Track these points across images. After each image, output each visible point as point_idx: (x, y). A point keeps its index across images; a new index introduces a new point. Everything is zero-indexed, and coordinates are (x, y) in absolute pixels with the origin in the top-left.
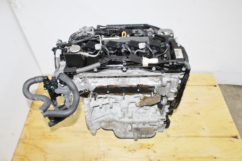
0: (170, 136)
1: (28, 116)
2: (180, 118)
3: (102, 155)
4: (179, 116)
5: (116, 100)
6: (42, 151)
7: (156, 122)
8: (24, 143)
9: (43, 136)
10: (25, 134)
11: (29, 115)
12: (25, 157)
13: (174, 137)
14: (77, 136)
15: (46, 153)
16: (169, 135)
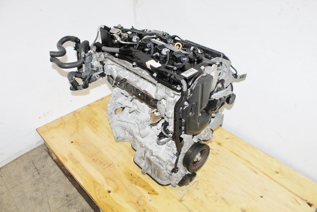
0: (183, 202)
1: (97, 101)
2: (215, 197)
3: (108, 164)
4: (217, 194)
5: (138, 109)
6: (77, 128)
7: (164, 162)
8: (74, 115)
9: (90, 120)
10: (81, 110)
11: (99, 101)
12: (65, 124)
13: (185, 206)
14: (110, 137)
15: (78, 131)
16: (182, 200)
